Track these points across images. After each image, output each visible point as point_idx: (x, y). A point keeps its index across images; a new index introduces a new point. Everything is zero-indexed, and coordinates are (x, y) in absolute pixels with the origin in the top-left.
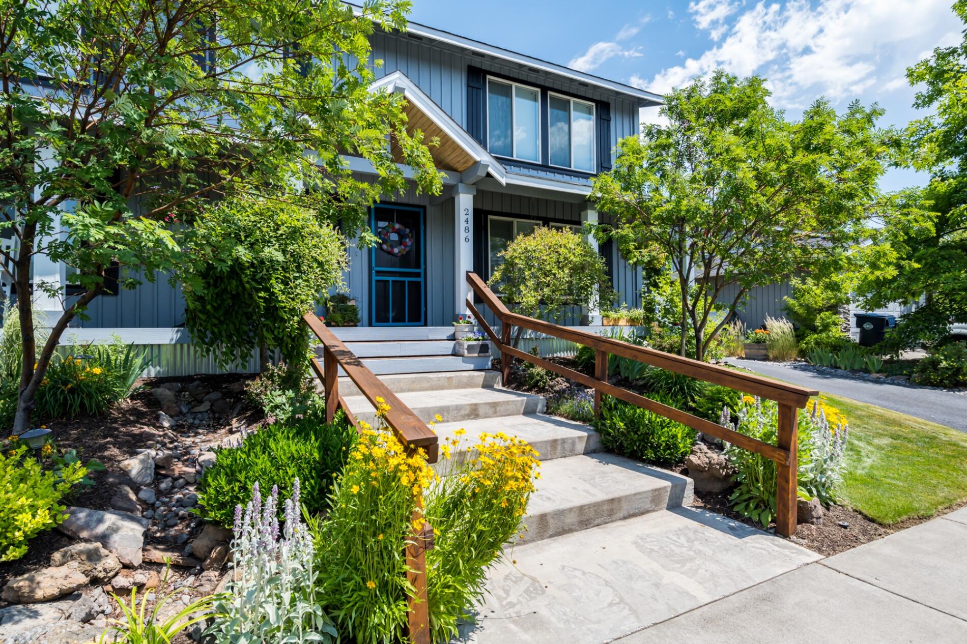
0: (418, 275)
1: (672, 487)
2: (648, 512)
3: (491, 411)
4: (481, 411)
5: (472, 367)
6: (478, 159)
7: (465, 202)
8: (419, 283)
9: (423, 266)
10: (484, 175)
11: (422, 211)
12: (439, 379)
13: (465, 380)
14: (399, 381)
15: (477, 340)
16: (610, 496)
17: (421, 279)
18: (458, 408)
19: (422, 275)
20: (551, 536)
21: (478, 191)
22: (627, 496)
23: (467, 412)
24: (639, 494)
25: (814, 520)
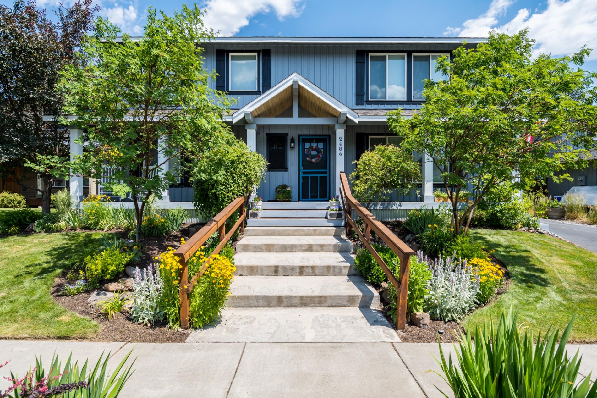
0: (326, 173)
1: (363, 296)
2: (345, 306)
3: (320, 249)
4: (314, 248)
5: (333, 224)
6: (340, 110)
7: (340, 133)
8: (326, 177)
9: (328, 168)
10: (345, 119)
11: (328, 138)
12: (309, 230)
13: (324, 232)
14: (288, 230)
15: (336, 210)
16: (321, 294)
17: (327, 175)
18: (301, 246)
19: (328, 173)
20: (284, 307)
21: (347, 126)
22: (330, 296)
23: (306, 248)
24: (339, 296)
25: (421, 325)
